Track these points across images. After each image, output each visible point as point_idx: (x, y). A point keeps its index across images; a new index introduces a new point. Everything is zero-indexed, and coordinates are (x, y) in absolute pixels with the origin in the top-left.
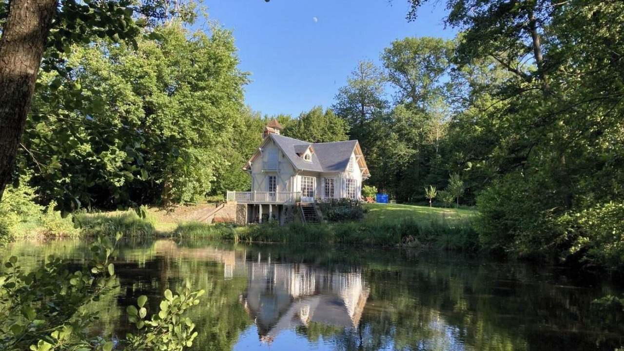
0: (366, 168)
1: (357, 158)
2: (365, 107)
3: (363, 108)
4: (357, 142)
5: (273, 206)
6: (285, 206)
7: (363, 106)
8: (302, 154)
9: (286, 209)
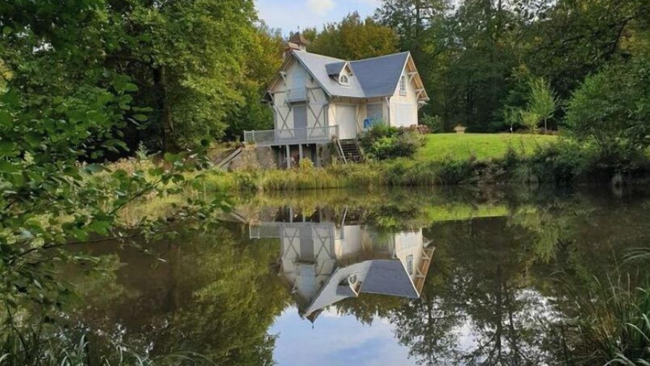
0: (422, 90)
1: (410, 76)
2: (420, 10)
3: (418, 12)
4: (409, 55)
5: (304, 146)
6: (319, 145)
7: (417, 8)
8: (337, 75)
9: (321, 149)
